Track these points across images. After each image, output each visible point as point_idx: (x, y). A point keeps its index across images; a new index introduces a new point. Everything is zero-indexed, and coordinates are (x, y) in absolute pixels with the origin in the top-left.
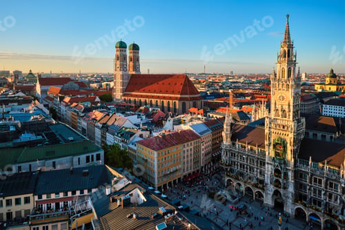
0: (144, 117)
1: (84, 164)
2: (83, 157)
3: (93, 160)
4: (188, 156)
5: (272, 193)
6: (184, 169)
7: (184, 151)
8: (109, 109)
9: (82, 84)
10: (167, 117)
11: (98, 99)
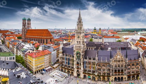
0: (31, 45)
1: (9, 60)
2: (9, 57)
3: (12, 59)
4: (46, 60)
5: (76, 71)
6: (45, 65)
7: (45, 58)
8: (20, 42)
9: (12, 33)
10: (40, 45)
11: (16, 38)
